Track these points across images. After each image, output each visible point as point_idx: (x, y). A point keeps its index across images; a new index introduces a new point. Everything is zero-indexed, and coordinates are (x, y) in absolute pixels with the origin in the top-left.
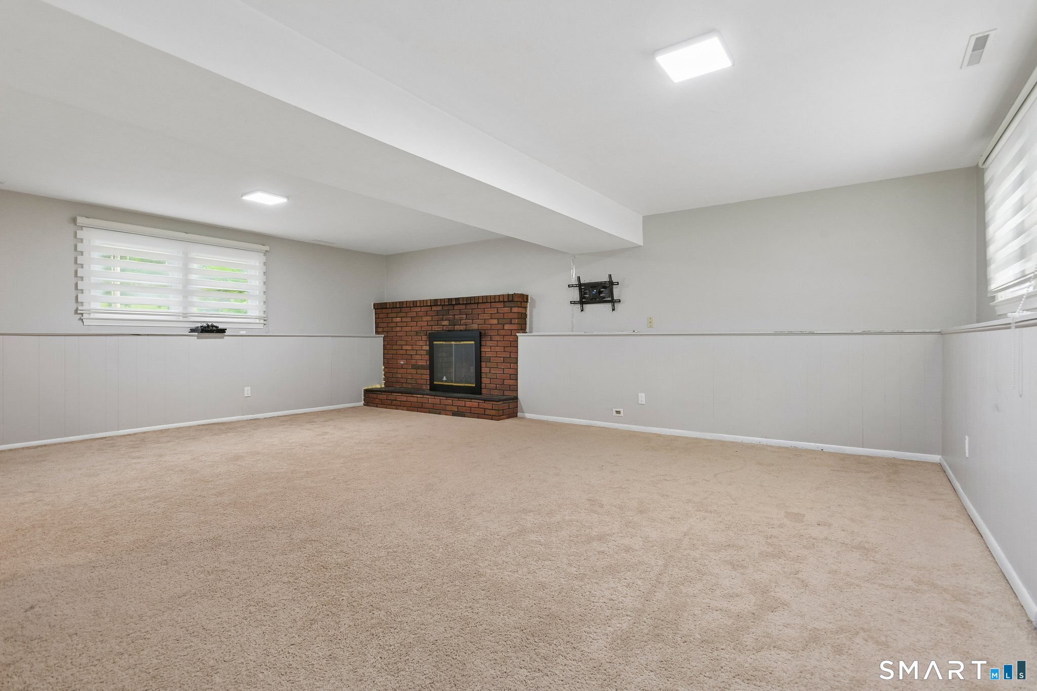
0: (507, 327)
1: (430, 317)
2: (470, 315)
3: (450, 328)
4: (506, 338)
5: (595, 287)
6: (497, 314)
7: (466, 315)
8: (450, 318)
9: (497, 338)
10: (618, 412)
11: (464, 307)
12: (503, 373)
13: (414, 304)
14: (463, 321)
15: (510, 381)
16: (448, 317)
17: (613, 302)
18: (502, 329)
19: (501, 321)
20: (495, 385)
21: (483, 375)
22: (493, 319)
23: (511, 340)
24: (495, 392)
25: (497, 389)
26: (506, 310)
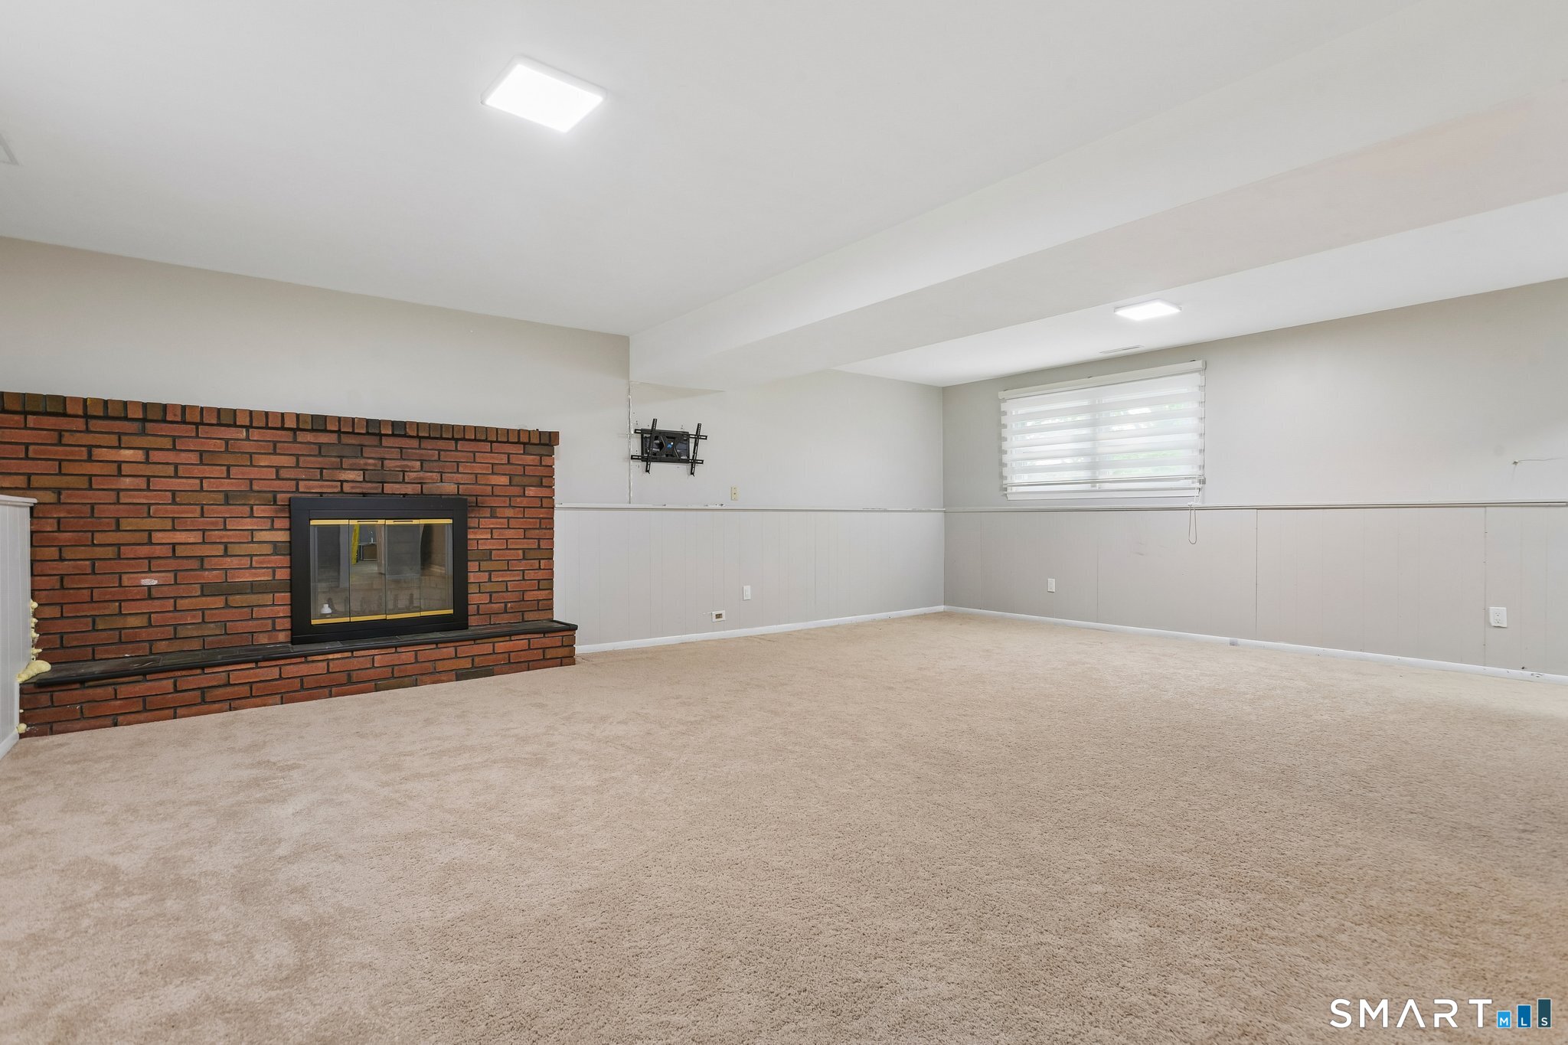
0: (531, 491)
1: (293, 459)
2: (435, 464)
3: (368, 487)
4: (528, 513)
5: (674, 438)
6: (508, 466)
7: (422, 461)
8: (366, 464)
9: (509, 513)
10: (719, 616)
11: (415, 443)
12: (524, 579)
13: (226, 418)
14: (413, 475)
15: (539, 592)
16: (362, 461)
17: (694, 462)
18: (520, 496)
19: (516, 480)
20: (503, 605)
21: (472, 589)
22: (496, 474)
23: (541, 516)
24: (504, 619)
25: (508, 611)
26: (529, 459)
